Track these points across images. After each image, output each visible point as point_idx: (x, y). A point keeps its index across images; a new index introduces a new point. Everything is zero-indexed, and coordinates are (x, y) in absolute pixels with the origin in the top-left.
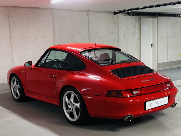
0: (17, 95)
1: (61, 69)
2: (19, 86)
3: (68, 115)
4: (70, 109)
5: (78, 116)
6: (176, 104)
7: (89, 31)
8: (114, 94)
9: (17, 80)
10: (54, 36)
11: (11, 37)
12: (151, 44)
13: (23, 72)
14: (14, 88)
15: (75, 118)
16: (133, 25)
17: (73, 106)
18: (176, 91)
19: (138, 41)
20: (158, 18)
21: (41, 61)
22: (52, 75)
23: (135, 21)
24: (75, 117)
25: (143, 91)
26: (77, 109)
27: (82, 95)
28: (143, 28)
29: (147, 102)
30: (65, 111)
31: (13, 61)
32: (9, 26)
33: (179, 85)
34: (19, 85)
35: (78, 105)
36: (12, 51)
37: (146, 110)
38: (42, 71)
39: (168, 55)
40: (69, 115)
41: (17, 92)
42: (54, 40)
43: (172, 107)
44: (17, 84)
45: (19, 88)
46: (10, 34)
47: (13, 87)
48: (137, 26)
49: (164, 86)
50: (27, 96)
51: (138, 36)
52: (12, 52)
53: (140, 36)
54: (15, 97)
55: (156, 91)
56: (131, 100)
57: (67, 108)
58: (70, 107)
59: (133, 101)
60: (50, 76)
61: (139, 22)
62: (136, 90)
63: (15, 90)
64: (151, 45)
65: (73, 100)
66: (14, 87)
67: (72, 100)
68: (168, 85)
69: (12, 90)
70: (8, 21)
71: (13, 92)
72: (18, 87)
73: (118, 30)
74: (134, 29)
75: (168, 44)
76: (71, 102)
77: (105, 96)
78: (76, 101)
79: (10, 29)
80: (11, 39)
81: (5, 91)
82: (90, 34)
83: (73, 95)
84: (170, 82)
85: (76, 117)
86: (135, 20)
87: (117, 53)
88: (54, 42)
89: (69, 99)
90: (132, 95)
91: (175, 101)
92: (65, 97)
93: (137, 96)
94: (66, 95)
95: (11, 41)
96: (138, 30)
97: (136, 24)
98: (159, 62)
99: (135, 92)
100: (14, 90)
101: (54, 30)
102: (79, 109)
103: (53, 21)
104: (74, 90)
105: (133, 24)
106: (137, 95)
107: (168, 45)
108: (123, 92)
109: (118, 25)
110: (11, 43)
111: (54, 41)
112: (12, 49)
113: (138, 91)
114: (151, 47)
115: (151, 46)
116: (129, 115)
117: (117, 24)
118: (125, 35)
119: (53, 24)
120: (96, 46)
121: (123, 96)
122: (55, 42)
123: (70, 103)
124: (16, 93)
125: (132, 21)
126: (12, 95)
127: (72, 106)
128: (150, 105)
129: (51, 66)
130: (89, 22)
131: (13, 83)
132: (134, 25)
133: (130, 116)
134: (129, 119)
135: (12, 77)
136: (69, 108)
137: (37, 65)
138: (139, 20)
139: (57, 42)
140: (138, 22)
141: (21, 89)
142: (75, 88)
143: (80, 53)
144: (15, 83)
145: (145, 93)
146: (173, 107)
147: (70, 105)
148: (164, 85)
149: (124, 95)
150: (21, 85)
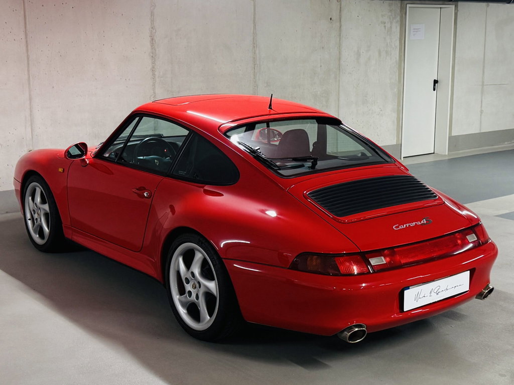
0: (41, 232)
1: (168, 176)
2: (46, 207)
3: (182, 311)
4: (190, 293)
5: (211, 315)
6: (493, 289)
7: (254, 43)
8: (314, 263)
9: (42, 192)
10: (153, 57)
11: (28, 59)
12: (435, 80)
13: (61, 170)
14: (34, 214)
15: (203, 321)
16: (385, 26)
17: (200, 287)
18: (492, 254)
19: (397, 74)
20: (456, 6)
21: (115, 141)
22: (144, 189)
23: (390, 14)
24: (204, 319)
25: (398, 257)
26: (209, 295)
27: (223, 260)
28: (414, 35)
29: (408, 288)
30: (176, 297)
31: (32, 129)
32: (25, 27)
33: (508, 212)
34: (47, 205)
35: (212, 286)
36: (30, 99)
37: (405, 310)
38: (113, 174)
39: (482, 112)
40: (185, 311)
41: (41, 224)
42: (153, 67)
43: (481, 299)
44: (43, 201)
45: (46, 215)
46: (27, 50)
47: (31, 209)
48: (396, 29)
49: (459, 242)
50: (70, 238)
51: (398, 57)
52: (30, 103)
53: (403, 56)
54: (36, 237)
55: (434, 255)
56: (364, 285)
57: (182, 291)
58: (189, 287)
59: (367, 286)
60: (136, 193)
61: (401, 17)
62: (377, 253)
63: (37, 219)
64: (436, 82)
65: (199, 270)
66: (34, 210)
67: (196, 269)
68: (472, 238)
69: (28, 216)
70: (22, 12)
71: (29, 222)
72: (44, 210)
73: (340, 39)
74: (385, 38)
75: (483, 82)
76: (193, 274)
77: (289, 268)
78: (206, 273)
79: (26, 38)
80: (28, 64)
81: (7, 212)
82: (257, 52)
83: (199, 256)
84: (476, 229)
85: (207, 320)
86: (391, 11)
87: (330, 129)
88: (154, 75)
89: (188, 265)
90: (365, 270)
91: (488, 282)
92: (177, 258)
93: (379, 271)
94: (180, 254)
95: (28, 71)
96: (398, 42)
97: (391, 23)
98: (454, 134)
99: (374, 261)
100: (32, 219)
101: (152, 39)
102: (215, 298)
103: (152, 14)
104: (202, 243)
105: (385, 23)
106: (381, 269)
107: (485, 83)
108: (341, 259)
109: (340, 27)
110: (29, 77)
111: (153, 70)
112: (30, 95)
113: (383, 258)
114: (434, 90)
115: (434, 85)
116: (356, 326)
117: (338, 24)
118: (360, 55)
119: (152, 21)
120: (272, 112)
121: (339, 271)
122: (156, 73)
123: (189, 276)
124: (39, 227)
125: (382, 16)
126: (26, 230)
127: (194, 287)
128: (417, 298)
129: (142, 158)
130: (254, 18)
131: (30, 198)
132: (388, 25)
133: (357, 329)
134: (354, 336)
135: (29, 180)
136: (187, 291)
137: (100, 154)
138: (401, 11)
139: (161, 74)
140: (398, 18)
141: (54, 217)
142: (204, 238)
143: (225, 134)
144: (38, 199)
145: (403, 261)
146: (484, 298)
147: (191, 283)
148: (459, 239)
149: (342, 269)
150: (53, 206)
